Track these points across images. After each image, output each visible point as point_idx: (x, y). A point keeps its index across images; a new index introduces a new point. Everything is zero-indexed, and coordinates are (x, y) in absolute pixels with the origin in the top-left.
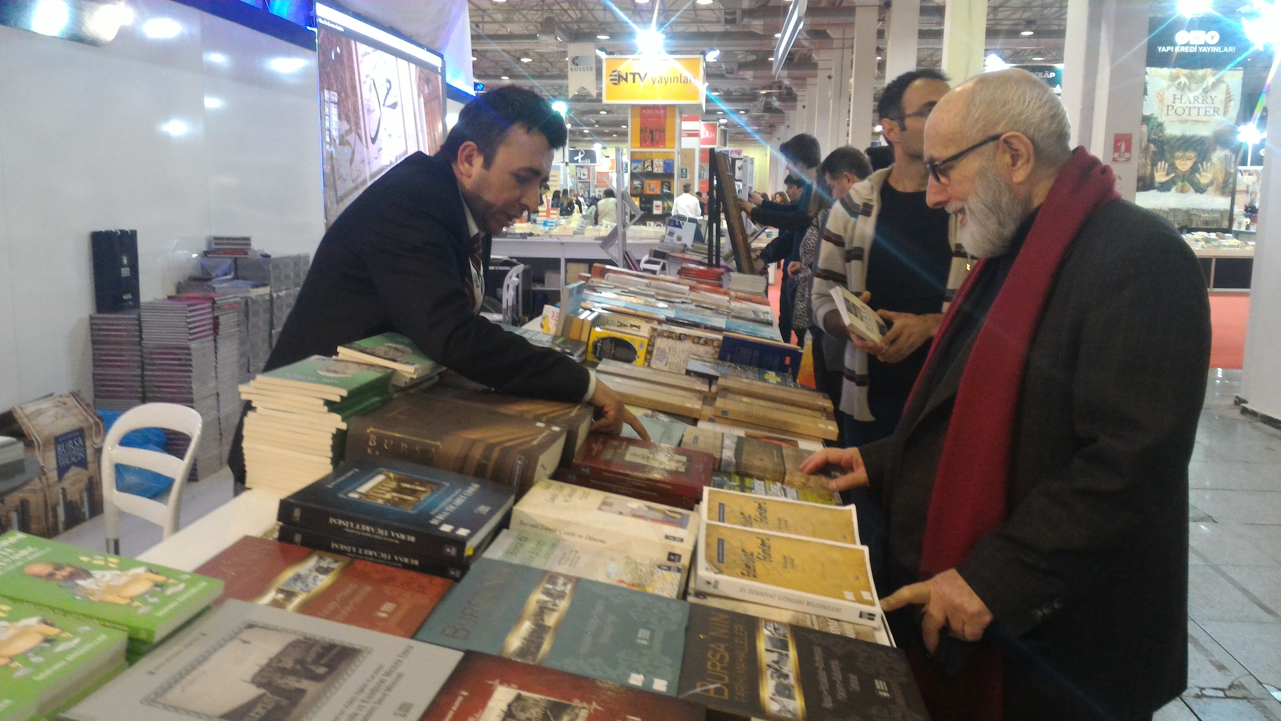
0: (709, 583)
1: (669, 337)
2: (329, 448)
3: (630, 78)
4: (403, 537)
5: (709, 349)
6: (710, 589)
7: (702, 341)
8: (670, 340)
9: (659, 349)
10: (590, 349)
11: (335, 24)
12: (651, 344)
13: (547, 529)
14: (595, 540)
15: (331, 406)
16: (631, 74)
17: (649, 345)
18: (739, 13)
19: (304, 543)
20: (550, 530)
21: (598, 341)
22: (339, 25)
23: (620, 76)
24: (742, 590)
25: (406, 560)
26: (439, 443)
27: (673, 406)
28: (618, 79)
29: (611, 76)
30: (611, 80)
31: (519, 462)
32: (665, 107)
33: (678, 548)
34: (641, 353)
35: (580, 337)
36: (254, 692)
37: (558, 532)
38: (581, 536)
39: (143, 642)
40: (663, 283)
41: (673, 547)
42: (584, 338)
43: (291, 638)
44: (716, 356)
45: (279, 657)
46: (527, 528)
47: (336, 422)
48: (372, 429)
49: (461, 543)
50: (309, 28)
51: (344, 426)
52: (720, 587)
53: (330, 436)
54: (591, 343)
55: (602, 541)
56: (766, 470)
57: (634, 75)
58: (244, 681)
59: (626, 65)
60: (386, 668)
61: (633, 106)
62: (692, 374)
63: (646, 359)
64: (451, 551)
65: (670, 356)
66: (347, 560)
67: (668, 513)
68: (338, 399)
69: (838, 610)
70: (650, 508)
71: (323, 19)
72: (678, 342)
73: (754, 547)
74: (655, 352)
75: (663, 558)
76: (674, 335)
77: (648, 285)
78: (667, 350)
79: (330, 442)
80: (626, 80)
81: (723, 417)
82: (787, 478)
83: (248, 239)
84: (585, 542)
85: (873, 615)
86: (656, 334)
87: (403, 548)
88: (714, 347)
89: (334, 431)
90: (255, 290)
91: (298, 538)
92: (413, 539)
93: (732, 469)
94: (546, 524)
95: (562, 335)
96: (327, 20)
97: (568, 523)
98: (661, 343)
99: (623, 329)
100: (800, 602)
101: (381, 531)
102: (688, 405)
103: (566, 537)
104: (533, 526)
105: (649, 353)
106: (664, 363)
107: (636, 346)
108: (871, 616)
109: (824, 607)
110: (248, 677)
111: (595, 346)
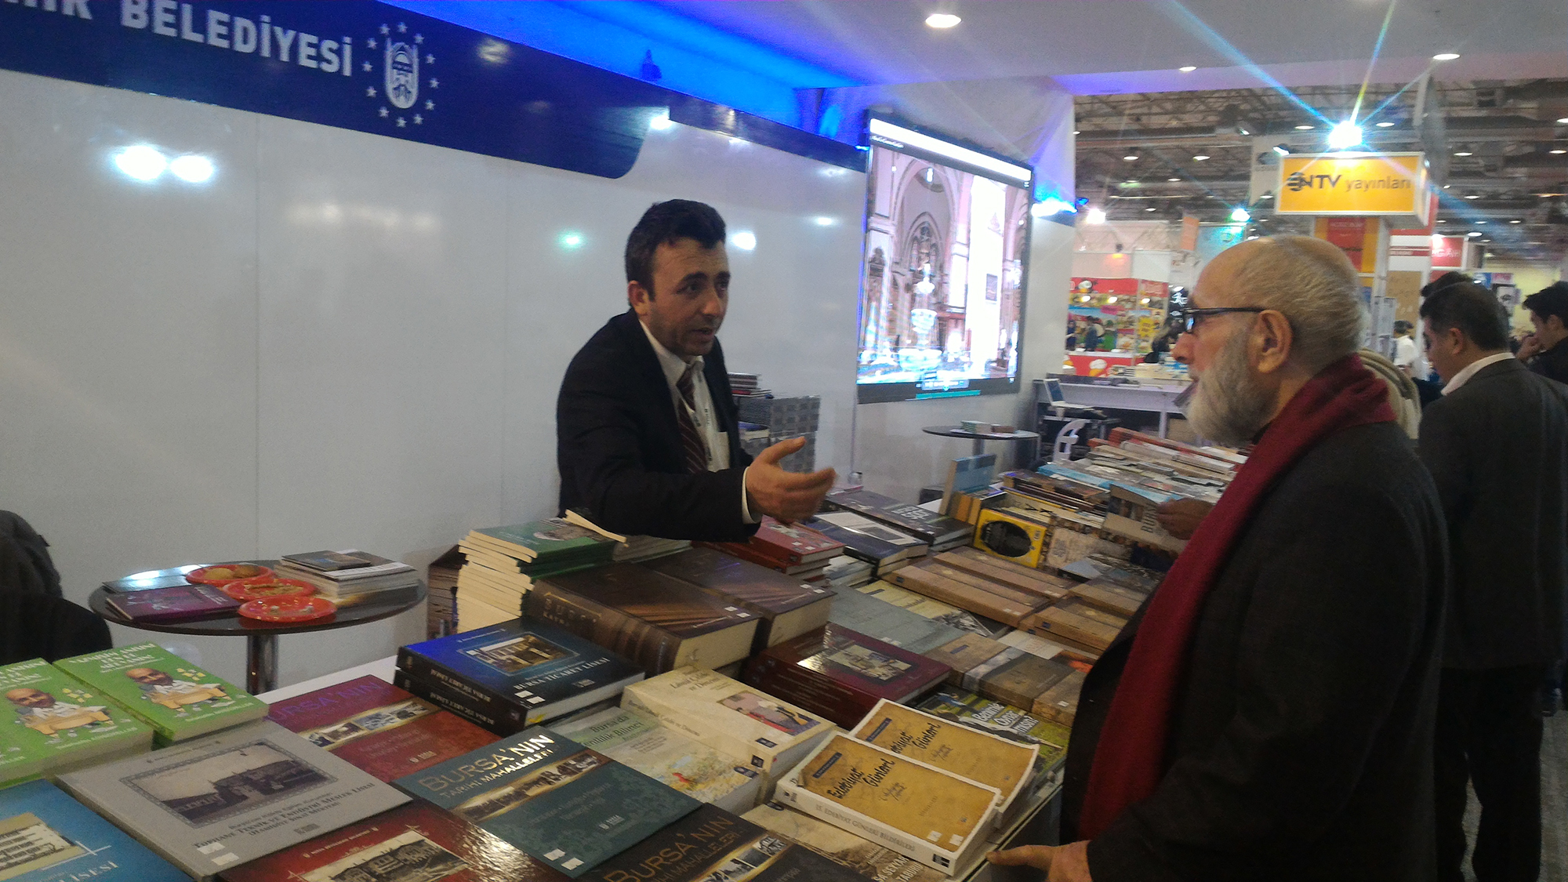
0: (787, 794)
1: (1071, 529)
3: (1316, 181)
4: (481, 696)
5: (1118, 549)
6: (787, 801)
7: (1110, 537)
8: (1073, 533)
9: (1057, 540)
10: (979, 533)
11: (892, 141)
12: (1049, 535)
13: (651, 712)
14: (690, 730)
15: (525, 568)
16: (1318, 176)
17: (1046, 535)
18: (1499, 93)
19: (411, 691)
20: (653, 714)
21: (988, 525)
22: (897, 142)
23: (1302, 180)
24: (819, 808)
25: (484, 719)
26: (600, 615)
27: (985, 607)
28: (1298, 183)
29: (1288, 179)
30: (1290, 185)
31: (663, 643)
32: (1362, 219)
33: (765, 753)
34: (1037, 543)
35: (967, 520)
36: (211, 789)
37: (659, 718)
38: (678, 725)
39: (165, 738)
41: (757, 750)
42: (972, 521)
43: (284, 758)
45: (253, 772)
46: (635, 708)
47: (525, 583)
48: (549, 593)
49: (523, 708)
50: (859, 147)
51: (531, 587)
52: (797, 800)
53: (520, 596)
54: (980, 526)
55: (696, 734)
56: (1011, 694)
57: (1322, 177)
58: (210, 782)
59: (1310, 167)
60: (333, 796)
61: (1317, 217)
62: (1065, 576)
63: (1042, 552)
64: (516, 716)
65: (1071, 551)
66: (434, 710)
67: (797, 718)
68: (529, 560)
69: (911, 848)
70: (781, 709)
71: (878, 136)
72: (1082, 536)
73: (869, 768)
74: (1053, 545)
75: (745, 759)
76: (1076, 527)
78: (1068, 543)
79: (520, 602)
80: (1310, 184)
82: (1035, 707)
84: (682, 731)
86: (1055, 523)
87: (479, 707)
88: (1126, 546)
89: (524, 592)
91: (407, 683)
92: (488, 699)
93: (976, 687)
94: (650, 707)
95: (947, 514)
96: (883, 138)
97: (669, 709)
98: (1060, 534)
99: (1030, 515)
100: (874, 832)
101: (466, 688)
102: (1007, 610)
103: (665, 723)
104: (640, 708)
105: (1046, 544)
106: (1064, 558)
107: (1031, 535)
108: (945, 862)
109: (898, 842)
110: (215, 781)
111: (984, 528)
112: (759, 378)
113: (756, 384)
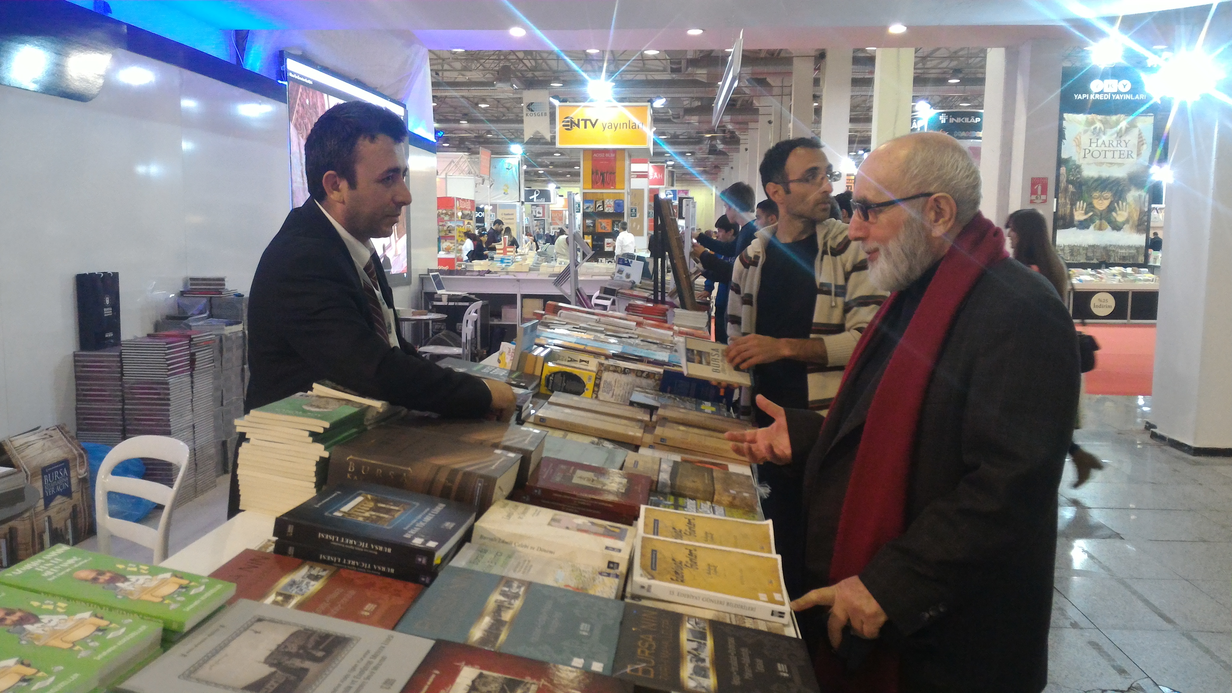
0: (643, 587)
1: (614, 371)
2: (314, 474)
3: (582, 124)
4: (381, 548)
5: (650, 382)
6: (644, 593)
7: (644, 375)
8: (616, 374)
9: (606, 381)
10: (543, 382)
11: (304, 78)
12: (598, 378)
13: (503, 542)
14: (545, 551)
15: (316, 437)
16: (582, 120)
17: (596, 378)
18: (684, 64)
19: (296, 555)
20: (507, 543)
21: (550, 375)
22: (308, 79)
23: (572, 122)
24: (672, 592)
25: (384, 569)
26: (409, 469)
27: (617, 434)
28: (571, 124)
29: (563, 121)
30: (564, 126)
31: (480, 484)
32: (615, 151)
33: (616, 557)
34: (590, 385)
35: (534, 372)
36: (267, 670)
37: (513, 545)
38: (533, 548)
39: (174, 632)
40: (612, 319)
41: (611, 556)
42: (538, 372)
43: (294, 629)
44: (658, 388)
45: (284, 644)
46: (486, 541)
47: (320, 451)
48: (351, 457)
49: (430, 553)
50: (280, 82)
51: (326, 454)
52: (653, 590)
53: (315, 463)
54: (543, 377)
55: (551, 552)
56: (697, 490)
57: (586, 121)
58: (259, 662)
59: (579, 112)
60: (372, 652)
61: (585, 150)
62: (635, 405)
63: (594, 391)
64: (423, 560)
65: (616, 389)
66: (334, 569)
67: (609, 528)
68: (321, 431)
69: (752, 609)
70: (593, 523)
71: (293, 73)
72: (623, 376)
73: (682, 557)
74: (602, 385)
75: (604, 566)
76: (619, 370)
77: (598, 322)
78: (613, 383)
79: (314, 469)
80: (578, 126)
81: (662, 444)
82: (716, 497)
83: (223, 280)
84: (536, 552)
85: (783, 613)
86: (603, 369)
87: (381, 559)
88: (656, 380)
89: (318, 459)
90: (229, 328)
91: (291, 550)
92: (389, 550)
93: (668, 490)
94: (503, 538)
95: (517, 370)
96: (297, 74)
97: (521, 537)
98: (607, 376)
99: (573, 364)
100: (721, 603)
101: (362, 544)
102: (631, 433)
103: (520, 549)
104: (492, 540)
105: (597, 385)
106: (611, 394)
107: (585, 380)
108: (781, 615)
109: (742, 607)
110: (263, 659)
111: (547, 379)
112: (226, 280)
113: (224, 285)
